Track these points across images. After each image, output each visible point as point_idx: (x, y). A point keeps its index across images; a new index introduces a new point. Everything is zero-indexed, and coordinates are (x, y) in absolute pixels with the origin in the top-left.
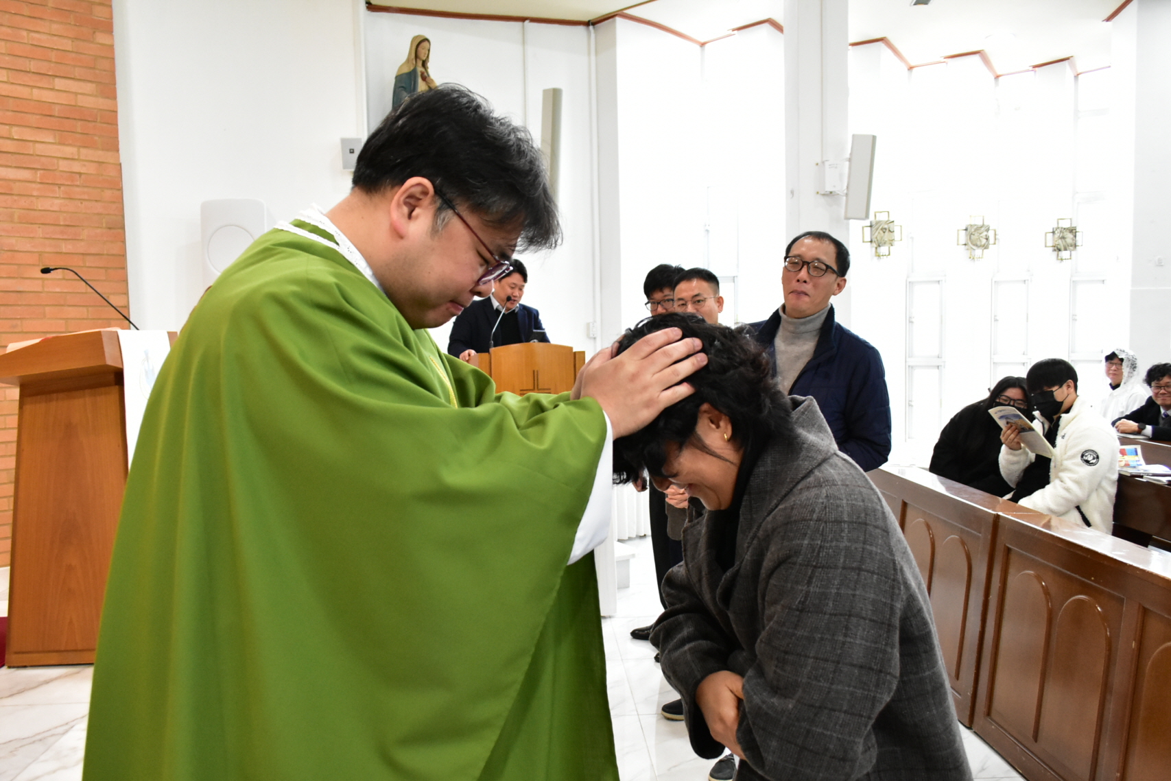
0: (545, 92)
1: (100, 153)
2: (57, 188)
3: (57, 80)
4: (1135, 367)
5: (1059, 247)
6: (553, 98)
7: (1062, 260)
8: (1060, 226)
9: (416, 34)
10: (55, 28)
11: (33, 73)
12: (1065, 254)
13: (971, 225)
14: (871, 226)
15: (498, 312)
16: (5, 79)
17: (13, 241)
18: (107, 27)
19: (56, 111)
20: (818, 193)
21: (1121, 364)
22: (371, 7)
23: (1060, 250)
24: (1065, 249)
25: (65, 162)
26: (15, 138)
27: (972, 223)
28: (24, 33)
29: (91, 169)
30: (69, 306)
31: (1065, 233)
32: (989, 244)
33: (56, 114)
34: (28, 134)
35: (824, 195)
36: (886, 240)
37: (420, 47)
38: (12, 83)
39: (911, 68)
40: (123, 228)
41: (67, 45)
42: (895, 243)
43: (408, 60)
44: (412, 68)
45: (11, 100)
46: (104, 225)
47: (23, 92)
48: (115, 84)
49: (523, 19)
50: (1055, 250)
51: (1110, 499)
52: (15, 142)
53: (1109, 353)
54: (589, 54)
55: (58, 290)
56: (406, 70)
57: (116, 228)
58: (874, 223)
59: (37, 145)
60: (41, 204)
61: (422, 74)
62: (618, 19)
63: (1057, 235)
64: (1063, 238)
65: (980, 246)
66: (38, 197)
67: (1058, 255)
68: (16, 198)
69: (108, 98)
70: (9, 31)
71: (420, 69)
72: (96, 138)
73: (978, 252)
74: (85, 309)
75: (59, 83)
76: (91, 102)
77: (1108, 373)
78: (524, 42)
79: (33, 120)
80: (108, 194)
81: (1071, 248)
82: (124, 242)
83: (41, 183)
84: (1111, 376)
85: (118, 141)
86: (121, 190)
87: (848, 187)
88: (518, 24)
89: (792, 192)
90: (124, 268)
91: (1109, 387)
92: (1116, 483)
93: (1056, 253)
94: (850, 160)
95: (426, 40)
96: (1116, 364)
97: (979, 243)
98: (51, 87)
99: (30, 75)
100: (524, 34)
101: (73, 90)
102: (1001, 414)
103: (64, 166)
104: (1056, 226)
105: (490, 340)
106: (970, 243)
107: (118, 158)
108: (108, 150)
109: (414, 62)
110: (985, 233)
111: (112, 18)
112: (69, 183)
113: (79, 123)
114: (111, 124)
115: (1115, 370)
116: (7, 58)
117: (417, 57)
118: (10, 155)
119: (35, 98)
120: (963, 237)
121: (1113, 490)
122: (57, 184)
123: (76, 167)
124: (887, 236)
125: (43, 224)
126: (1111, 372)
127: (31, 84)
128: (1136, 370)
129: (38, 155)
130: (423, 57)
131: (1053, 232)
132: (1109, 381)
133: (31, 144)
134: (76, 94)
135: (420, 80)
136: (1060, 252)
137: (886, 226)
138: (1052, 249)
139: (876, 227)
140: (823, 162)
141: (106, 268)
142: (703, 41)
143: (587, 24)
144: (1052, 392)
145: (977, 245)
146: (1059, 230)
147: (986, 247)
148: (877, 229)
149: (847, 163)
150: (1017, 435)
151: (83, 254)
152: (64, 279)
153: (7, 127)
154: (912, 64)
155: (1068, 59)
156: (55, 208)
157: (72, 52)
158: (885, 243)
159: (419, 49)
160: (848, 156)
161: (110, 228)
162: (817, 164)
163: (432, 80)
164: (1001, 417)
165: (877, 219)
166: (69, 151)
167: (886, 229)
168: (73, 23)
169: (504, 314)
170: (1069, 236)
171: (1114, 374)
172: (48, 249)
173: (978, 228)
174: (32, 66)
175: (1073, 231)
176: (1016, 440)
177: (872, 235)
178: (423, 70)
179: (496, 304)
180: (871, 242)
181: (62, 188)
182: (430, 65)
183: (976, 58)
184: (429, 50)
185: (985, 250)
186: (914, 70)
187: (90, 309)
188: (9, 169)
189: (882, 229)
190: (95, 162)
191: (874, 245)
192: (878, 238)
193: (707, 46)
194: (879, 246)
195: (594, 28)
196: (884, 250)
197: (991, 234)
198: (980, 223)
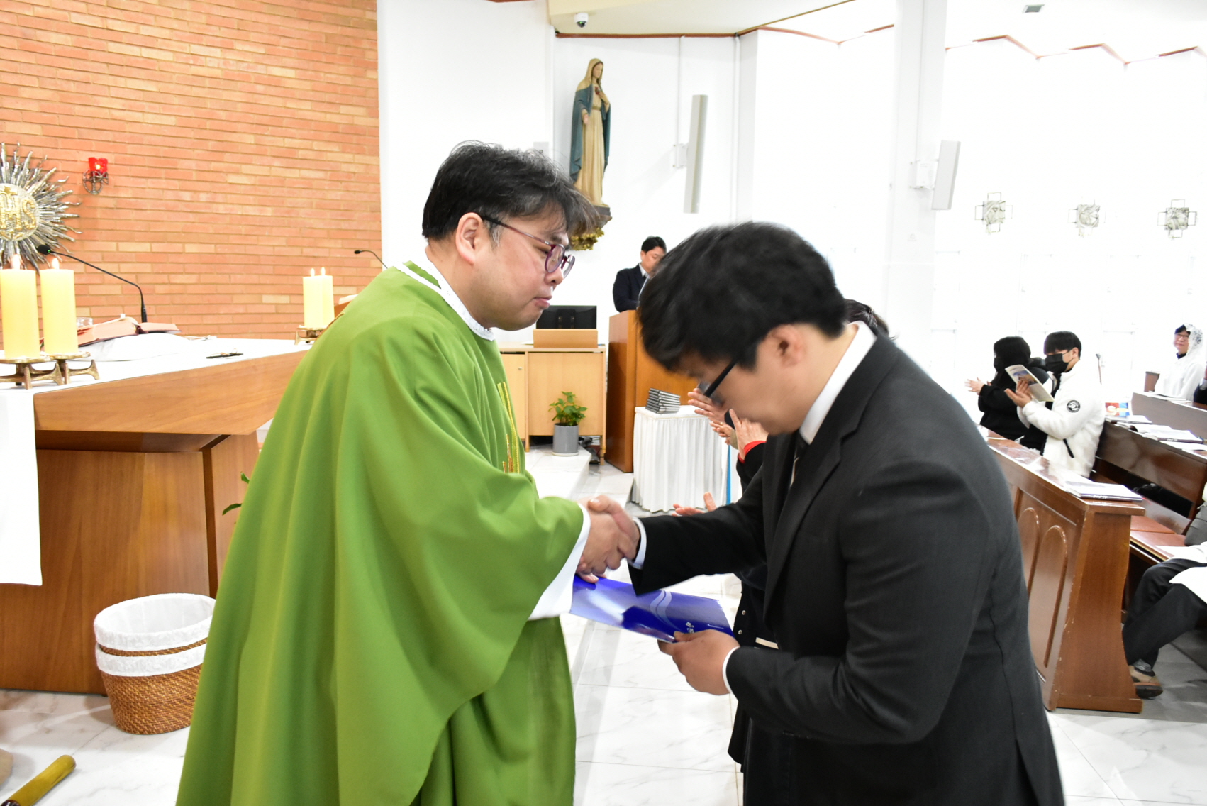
0: (694, 97)
1: (368, 158)
2: (339, 184)
3: (342, 107)
4: (1200, 341)
5: (1170, 226)
6: (701, 102)
7: (1173, 238)
8: (1173, 206)
9: (593, 58)
10: (342, 69)
11: (328, 103)
12: (1175, 232)
13: (1082, 206)
14: (983, 206)
15: (645, 278)
16: (310, 108)
17: (312, 221)
18: (374, 66)
19: (340, 129)
20: (910, 187)
21: (1188, 337)
22: (559, 34)
23: (1171, 229)
24: (1177, 228)
25: (346, 165)
26: (316, 149)
27: (1083, 204)
28: (322, 75)
29: (360, 169)
30: (347, 267)
31: (1178, 213)
32: (1098, 222)
33: (341, 131)
34: (322, 146)
35: (915, 189)
36: (997, 218)
37: (596, 67)
38: (314, 111)
39: (1038, 58)
40: (380, 211)
41: (349, 81)
42: (1005, 221)
43: (586, 78)
44: (588, 85)
45: (313, 123)
46: (369, 209)
47: (319, 116)
48: (378, 107)
49: (679, 36)
50: (1166, 229)
51: (1093, 439)
52: (315, 152)
53: (1179, 326)
54: (735, 60)
55: (338, 256)
56: (584, 87)
57: (375, 212)
58: (985, 204)
59: (329, 154)
60: (331, 195)
61: (596, 89)
62: (759, 31)
63: (1170, 214)
64: (1175, 218)
65: (1090, 224)
66: (328, 190)
67: (1169, 233)
68: (314, 191)
69: (373, 117)
70: (313, 73)
71: (595, 85)
72: (365, 147)
73: (1088, 229)
74: (355, 270)
75: (343, 109)
76: (363, 121)
77: (1175, 344)
78: (679, 54)
79: (326, 135)
80: (372, 187)
81: (1183, 227)
82: (380, 221)
83: (330, 180)
84: (1178, 346)
85: (379, 149)
86: (379, 184)
87: (935, 183)
88: (676, 39)
89: (891, 185)
90: (380, 240)
91: (1176, 356)
92: (1102, 428)
93: (1167, 231)
94: (938, 160)
95: (601, 63)
96: (1183, 336)
97: (1088, 222)
98: (338, 112)
99: (325, 104)
100: (680, 49)
101: (351, 113)
102: (1015, 371)
103: (344, 168)
104: (1170, 207)
105: (636, 300)
106: (1079, 223)
107: (379, 161)
108: (373, 155)
109: (590, 80)
110: (1095, 213)
111: (377, 59)
112: (347, 180)
113: (355, 138)
114: (375, 136)
115: (1182, 341)
116: (312, 93)
117: (592, 75)
118: (311, 161)
119: (328, 120)
120: (1074, 216)
121: (1098, 432)
122: (338, 181)
123: (352, 168)
124: (998, 215)
125: (331, 209)
126: (1178, 343)
127: (325, 110)
128: (1201, 343)
129: (329, 161)
130: (597, 75)
131: (1166, 212)
132: (1176, 351)
133: (324, 153)
134: (353, 116)
135: (594, 94)
136: (1171, 231)
137: (997, 206)
138: (1164, 227)
139: (988, 206)
140: (916, 162)
141: (369, 240)
142: (839, 41)
143: (734, 35)
144: (1061, 355)
145: (1086, 224)
146: (1171, 211)
147: (1095, 225)
148: (989, 208)
149: (937, 163)
150: (1027, 388)
151: (355, 230)
152: (342, 248)
153: (310, 142)
154: (1039, 55)
155: (1192, 49)
156: (339, 198)
157: (352, 86)
158: (995, 221)
159: (595, 70)
160: (937, 157)
161: (372, 212)
162: (911, 163)
163: (604, 94)
164: (1015, 374)
165: (990, 200)
166: (348, 157)
167: (997, 208)
168: (352, 65)
169: (649, 280)
170: (1182, 216)
171: (1181, 345)
172: (333, 227)
173: (1088, 209)
174: (326, 97)
175: (1185, 211)
176: (1026, 392)
177: (984, 213)
178: (597, 85)
179: (644, 272)
180: (983, 219)
181: (343, 184)
182: (603, 81)
183: (1100, 48)
184: (602, 70)
185: (1095, 228)
186: (1041, 59)
187: (358, 269)
188: (311, 172)
189: (993, 209)
190: (363, 164)
191: (985, 223)
192: (989, 217)
193: (842, 44)
194: (990, 223)
195: (740, 38)
196: (994, 227)
197: (1099, 213)
198: (1090, 204)
